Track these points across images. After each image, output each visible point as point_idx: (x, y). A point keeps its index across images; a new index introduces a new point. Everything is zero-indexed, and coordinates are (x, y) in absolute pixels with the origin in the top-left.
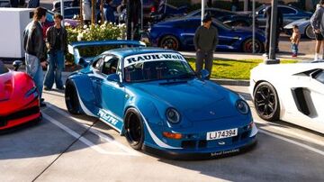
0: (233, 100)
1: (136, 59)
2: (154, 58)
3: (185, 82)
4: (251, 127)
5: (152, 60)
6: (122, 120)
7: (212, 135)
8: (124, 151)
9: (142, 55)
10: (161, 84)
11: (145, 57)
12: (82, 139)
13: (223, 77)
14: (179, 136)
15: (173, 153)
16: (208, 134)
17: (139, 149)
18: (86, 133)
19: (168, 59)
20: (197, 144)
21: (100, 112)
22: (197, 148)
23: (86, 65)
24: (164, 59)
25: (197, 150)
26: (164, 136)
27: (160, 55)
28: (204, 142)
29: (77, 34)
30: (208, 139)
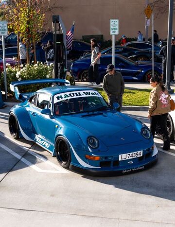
0: (139, 128)
1: (63, 96)
2: (77, 95)
3: (102, 114)
4: (153, 149)
5: (75, 97)
6: (54, 145)
7: (123, 157)
8: (56, 170)
9: (67, 94)
10: (83, 116)
11: (70, 95)
12: (23, 160)
13: (130, 105)
14: (97, 158)
15: (94, 171)
16: (120, 156)
17: (67, 168)
18: (26, 154)
19: (88, 96)
20: (112, 164)
21: (36, 137)
22: (112, 167)
23: (24, 100)
24: (84, 96)
25: (112, 168)
26: (86, 158)
27: (81, 92)
28: (117, 162)
29: (16, 72)
30: (120, 159)
